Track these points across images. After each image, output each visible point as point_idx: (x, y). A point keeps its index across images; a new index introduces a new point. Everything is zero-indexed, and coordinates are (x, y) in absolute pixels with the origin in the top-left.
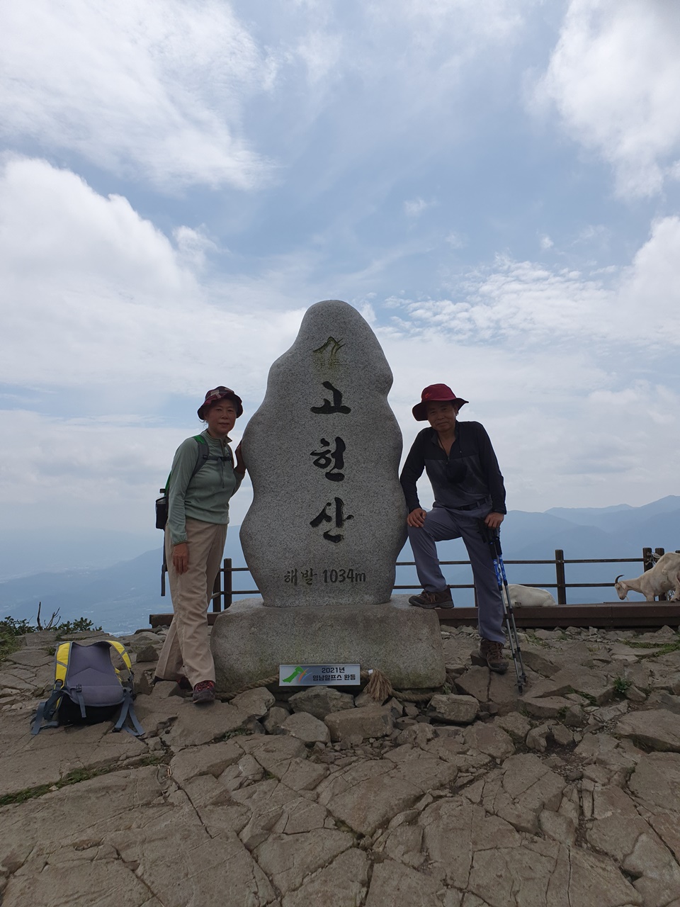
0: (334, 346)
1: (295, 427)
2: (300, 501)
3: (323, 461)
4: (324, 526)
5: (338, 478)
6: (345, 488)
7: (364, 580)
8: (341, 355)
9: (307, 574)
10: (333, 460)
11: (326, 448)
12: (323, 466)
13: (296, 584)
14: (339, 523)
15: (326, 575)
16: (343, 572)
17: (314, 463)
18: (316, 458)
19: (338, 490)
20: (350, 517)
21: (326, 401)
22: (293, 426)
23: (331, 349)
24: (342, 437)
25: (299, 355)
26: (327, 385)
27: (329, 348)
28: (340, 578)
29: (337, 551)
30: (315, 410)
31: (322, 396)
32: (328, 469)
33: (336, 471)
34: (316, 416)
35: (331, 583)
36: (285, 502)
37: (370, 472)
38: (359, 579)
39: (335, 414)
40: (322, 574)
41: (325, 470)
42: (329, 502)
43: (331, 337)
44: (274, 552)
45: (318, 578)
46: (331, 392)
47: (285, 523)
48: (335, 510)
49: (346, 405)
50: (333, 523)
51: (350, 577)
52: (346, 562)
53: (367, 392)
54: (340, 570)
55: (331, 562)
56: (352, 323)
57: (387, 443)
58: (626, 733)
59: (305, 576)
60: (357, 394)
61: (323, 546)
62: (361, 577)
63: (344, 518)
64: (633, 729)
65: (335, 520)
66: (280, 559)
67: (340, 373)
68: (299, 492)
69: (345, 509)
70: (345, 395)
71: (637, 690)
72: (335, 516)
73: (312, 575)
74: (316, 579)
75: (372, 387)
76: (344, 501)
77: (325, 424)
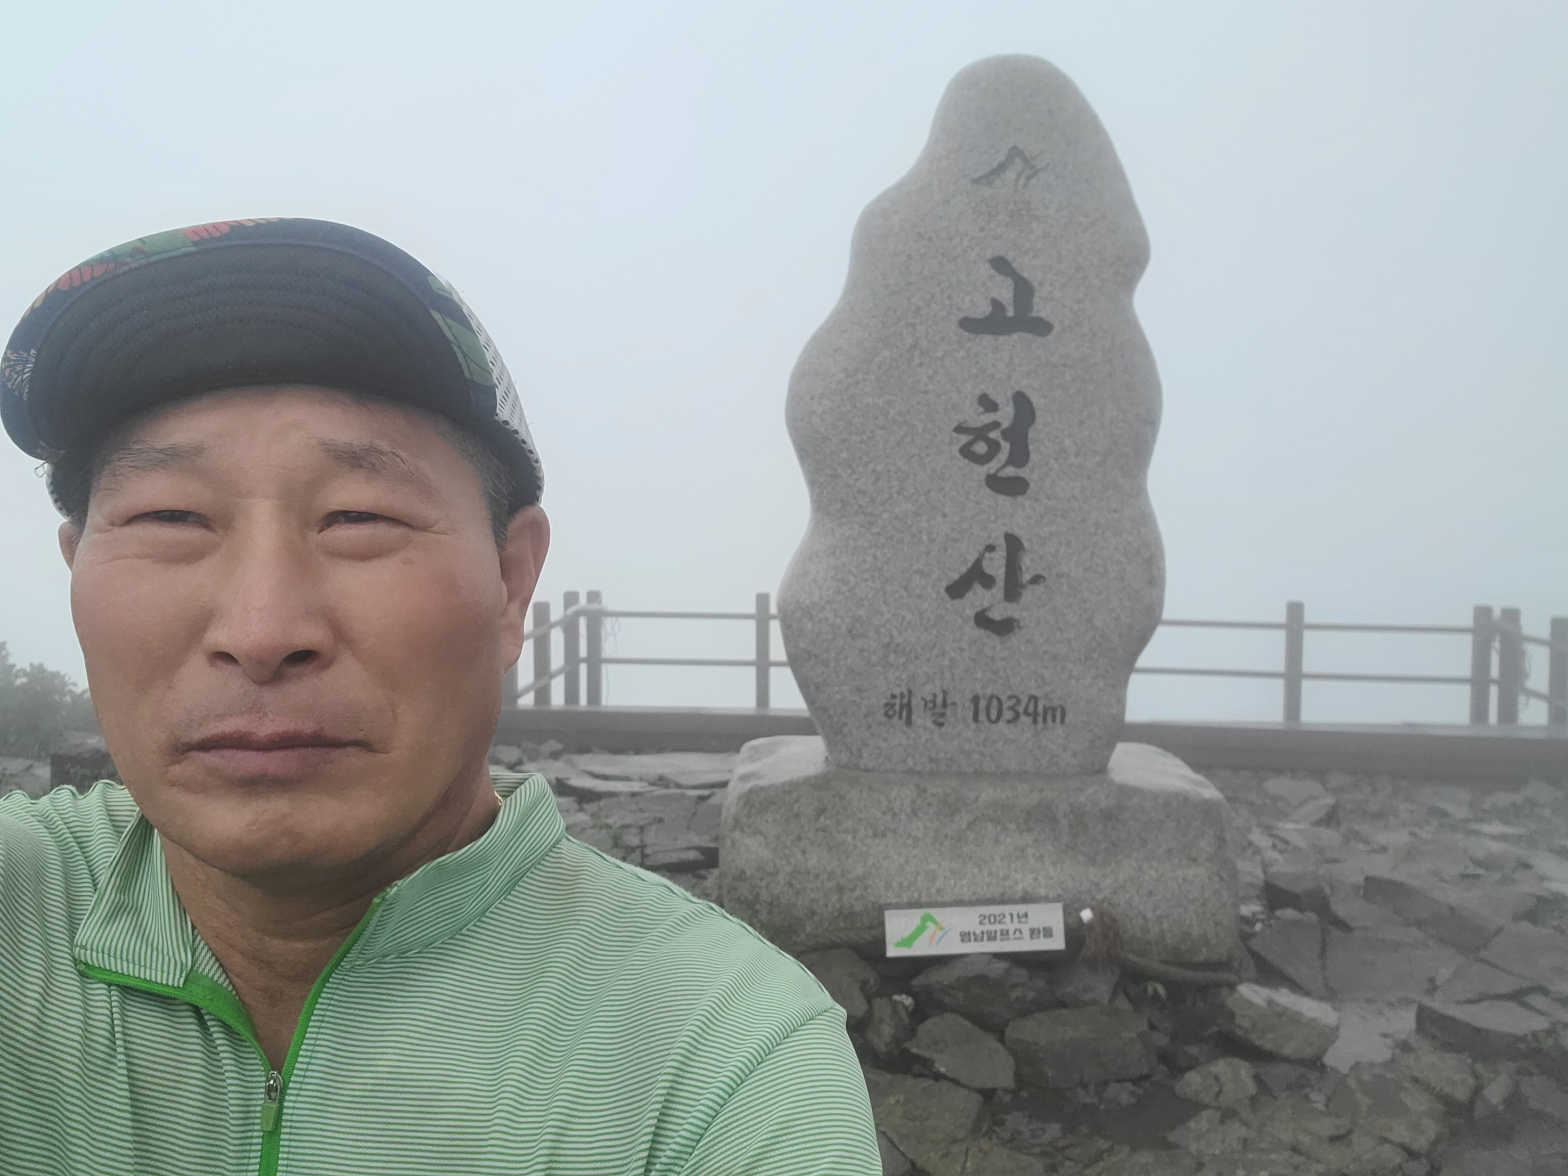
0: (1023, 171)
1: (921, 365)
2: (925, 538)
3: (981, 448)
4: (978, 598)
5: (1016, 486)
6: (1030, 512)
7: (1061, 721)
8: (1037, 191)
9: (934, 702)
10: (1006, 446)
11: (991, 417)
12: (981, 460)
13: (909, 722)
14: (1013, 591)
15: (977, 705)
16: (1013, 701)
17: (961, 451)
18: (964, 439)
19: (1014, 515)
20: (1036, 579)
21: (996, 304)
22: (917, 361)
23: (1014, 176)
24: (1029, 392)
25: (936, 188)
26: (1000, 265)
27: (1010, 175)
28: (1008, 715)
29: (1002, 655)
30: (969, 324)
31: (985, 290)
32: (992, 467)
33: (1010, 471)
34: (970, 339)
35: (987, 723)
36: (891, 538)
37: (1089, 478)
38: (1049, 718)
39: (1016, 336)
40: (967, 704)
41: (986, 467)
42: (991, 542)
43: (1015, 148)
44: (862, 650)
45: (959, 711)
46: (1010, 281)
47: (889, 588)
48: (1003, 562)
49: (1043, 315)
50: (998, 590)
51: (1029, 714)
52: (1023, 681)
53: (1093, 285)
54: (1009, 697)
55: (990, 677)
56: (1066, 115)
57: (1133, 410)
59: (930, 705)
60: (1069, 290)
61: (972, 642)
62: (1056, 713)
63: (1024, 580)
65: (1002, 584)
66: (875, 666)
67: (1033, 237)
68: (924, 518)
69: (1026, 559)
70: (1040, 291)
72: (1003, 576)
73: (945, 705)
74: (955, 714)
75: (1107, 273)
76: (1026, 543)
77: (990, 358)
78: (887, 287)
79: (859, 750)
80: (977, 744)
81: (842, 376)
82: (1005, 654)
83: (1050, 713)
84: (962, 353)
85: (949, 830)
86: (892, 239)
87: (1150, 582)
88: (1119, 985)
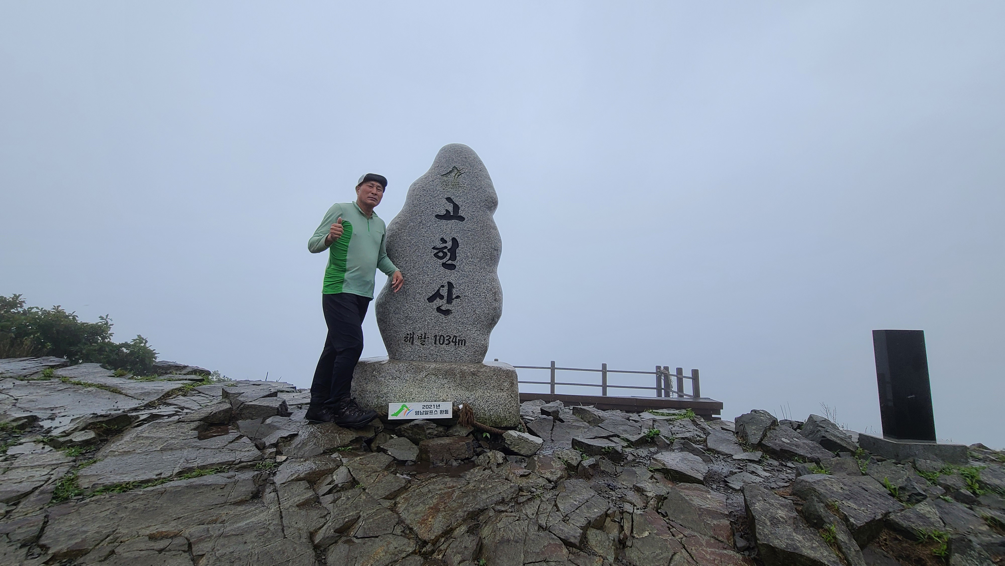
0: (457, 173)
1: (423, 228)
2: (421, 282)
3: (441, 254)
4: (438, 302)
5: (452, 267)
6: (456, 275)
7: (465, 345)
8: (461, 179)
9: (421, 336)
10: (449, 254)
11: (444, 245)
12: (441, 258)
13: (412, 343)
14: (449, 301)
15: (436, 339)
17: (434, 255)
18: (436, 251)
19: (451, 276)
20: (458, 297)
21: (447, 211)
22: (421, 227)
23: (454, 175)
24: (457, 238)
25: (430, 177)
26: (449, 199)
27: (453, 174)
28: (446, 342)
30: (438, 216)
31: (444, 207)
32: (444, 260)
33: (450, 262)
34: (439, 221)
35: (439, 345)
37: (475, 265)
38: (460, 344)
39: (453, 221)
40: (433, 338)
41: (442, 261)
42: (443, 284)
43: (455, 167)
44: (398, 318)
45: (430, 341)
46: (452, 205)
48: (447, 291)
49: (462, 215)
50: (445, 301)
51: (454, 342)
52: (452, 331)
53: (478, 207)
54: (447, 336)
55: (441, 329)
56: (471, 159)
57: (490, 245)
58: (658, 468)
59: (420, 338)
60: (470, 208)
61: (435, 317)
62: (463, 342)
63: (453, 298)
64: (664, 464)
65: (446, 298)
66: (402, 324)
67: (459, 192)
68: (421, 276)
69: (454, 291)
70: (461, 208)
71: (664, 438)
72: (446, 296)
73: (425, 338)
74: (428, 341)
75: (482, 204)
76: (454, 285)
77: (445, 227)
78: (413, 204)
79: (395, 353)
80: (435, 352)
81: (397, 230)
82: (446, 321)
83: (460, 342)
84: (436, 225)
85: (419, 378)
86: (416, 191)
87: (495, 300)
88: (471, 432)
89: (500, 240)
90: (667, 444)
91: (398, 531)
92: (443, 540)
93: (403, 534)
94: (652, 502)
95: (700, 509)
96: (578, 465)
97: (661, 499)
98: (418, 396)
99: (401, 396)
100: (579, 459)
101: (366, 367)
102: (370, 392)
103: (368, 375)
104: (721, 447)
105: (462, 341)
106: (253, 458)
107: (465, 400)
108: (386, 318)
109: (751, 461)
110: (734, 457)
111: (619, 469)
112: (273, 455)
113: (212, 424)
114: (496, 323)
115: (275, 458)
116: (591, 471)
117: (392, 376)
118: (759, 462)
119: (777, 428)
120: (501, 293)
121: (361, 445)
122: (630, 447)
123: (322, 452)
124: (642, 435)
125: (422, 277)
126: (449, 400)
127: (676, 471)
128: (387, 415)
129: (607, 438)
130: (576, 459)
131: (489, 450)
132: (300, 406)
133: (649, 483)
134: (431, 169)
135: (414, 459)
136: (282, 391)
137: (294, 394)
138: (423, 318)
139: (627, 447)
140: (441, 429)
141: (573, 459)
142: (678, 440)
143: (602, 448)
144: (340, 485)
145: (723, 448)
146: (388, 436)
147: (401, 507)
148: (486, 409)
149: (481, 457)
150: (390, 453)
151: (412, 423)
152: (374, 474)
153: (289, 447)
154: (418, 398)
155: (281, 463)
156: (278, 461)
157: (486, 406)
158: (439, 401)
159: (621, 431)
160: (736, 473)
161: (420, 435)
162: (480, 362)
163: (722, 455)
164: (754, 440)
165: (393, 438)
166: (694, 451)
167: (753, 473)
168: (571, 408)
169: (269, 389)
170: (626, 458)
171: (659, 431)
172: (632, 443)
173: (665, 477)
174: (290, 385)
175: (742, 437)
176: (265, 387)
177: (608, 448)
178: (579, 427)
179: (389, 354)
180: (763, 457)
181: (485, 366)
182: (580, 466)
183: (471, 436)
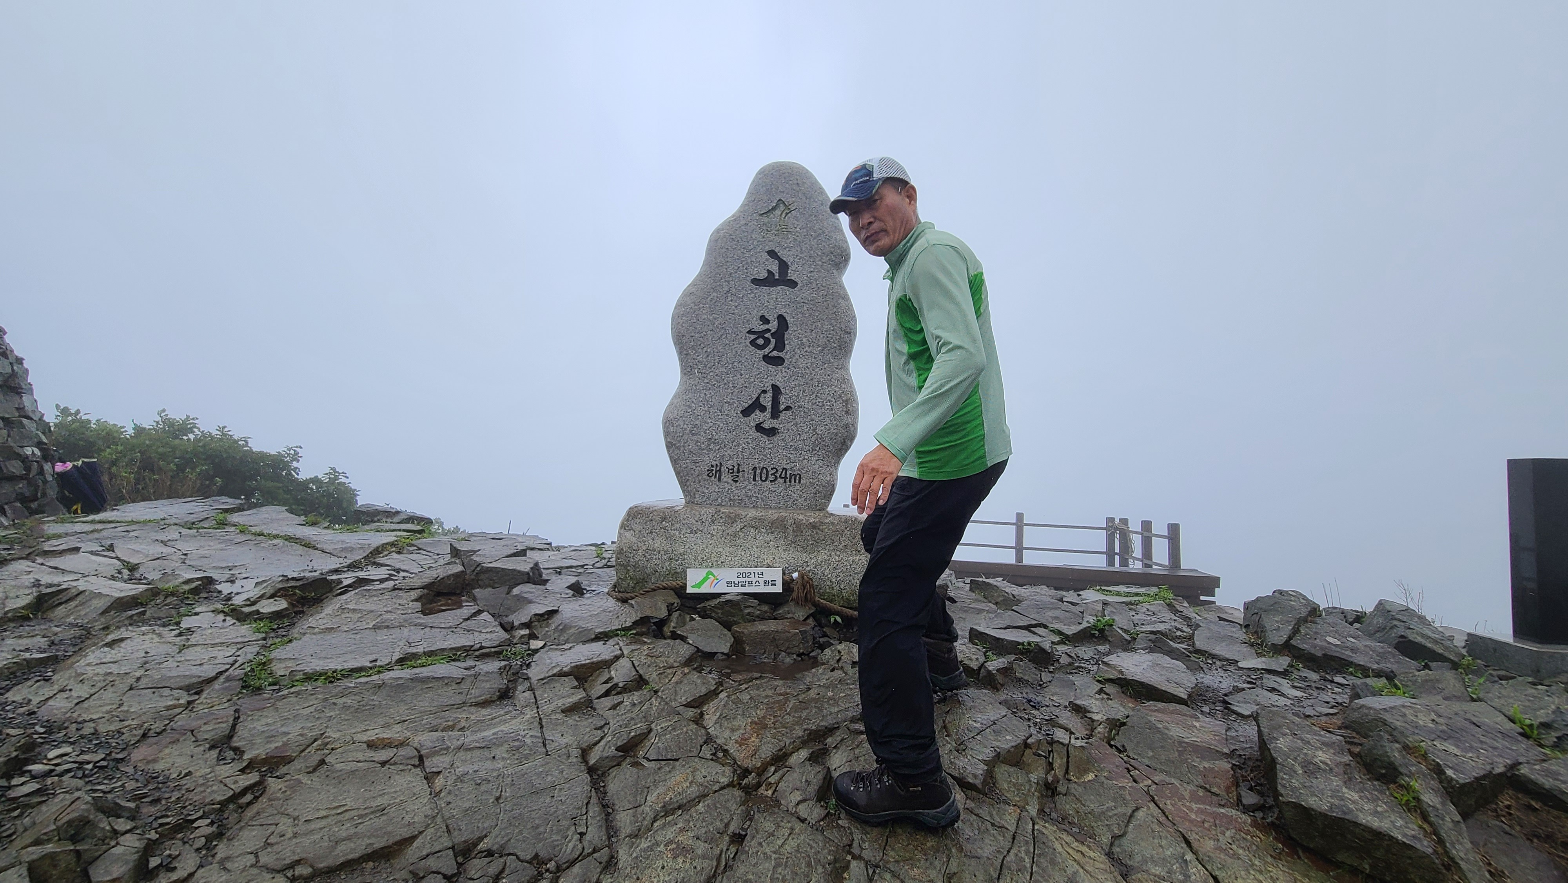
0: (784, 211)
1: (732, 301)
2: (731, 385)
3: (761, 341)
4: (757, 416)
5: (778, 361)
6: (785, 374)
7: (800, 482)
8: (791, 220)
9: (733, 469)
10: (773, 341)
11: (766, 327)
12: (761, 347)
13: (720, 479)
14: (775, 414)
15: (755, 473)
16: (775, 471)
17: (751, 342)
18: (753, 337)
19: (778, 376)
20: (788, 408)
21: (769, 272)
22: (730, 299)
23: (780, 213)
24: (785, 314)
25: (741, 219)
26: (772, 254)
27: (778, 212)
28: (771, 478)
29: (769, 446)
30: (755, 281)
31: (764, 266)
32: (767, 351)
33: (775, 353)
34: (756, 289)
35: (760, 482)
36: (714, 385)
37: (815, 358)
38: (793, 480)
39: (779, 287)
40: (750, 471)
41: (763, 352)
42: (764, 389)
43: (780, 200)
44: (697, 442)
45: (746, 475)
46: (777, 262)
47: (711, 410)
48: (771, 399)
49: (793, 278)
50: (768, 414)
51: (782, 478)
52: (779, 460)
53: (818, 265)
54: (772, 469)
55: (762, 458)
56: (806, 186)
57: (838, 326)
58: (1112, 677)
59: (731, 471)
60: (806, 267)
61: (753, 440)
62: (796, 478)
63: (781, 409)
64: (1121, 672)
65: (770, 410)
66: (703, 450)
67: (788, 241)
68: (731, 376)
69: (782, 399)
70: (792, 267)
71: (1120, 632)
72: (770, 406)
73: (738, 472)
74: (744, 477)
75: (825, 259)
76: (782, 390)
77: (766, 298)
78: (716, 263)
79: (694, 494)
80: (755, 492)
81: (693, 305)
82: (771, 446)
83: (793, 477)
84: (753, 295)
85: (730, 531)
86: (720, 241)
87: (847, 412)
88: (811, 615)
89: (855, 317)
90: (1127, 640)
91: (707, 752)
92: (773, 769)
93: (714, 758)
94: (1100, 729)
95: (1180, 743)
96: (980, 668)
97: (1116, 725)
98: (730, 558)
99: (705, 558)
100: (982, 659)
101: (651, 515)
102: (659, 552)
103: (655, 527)
104: (1218, 648)
105: (796, 476)
106: (498, 642)
107: (802, 566)
108: (679, 442)
109: (1269, 671)
110: (1240, 665)
111: (1046, 677)
112: (525, 640)
113: (439, 594)
114: (847, 449)
115: (528, 643)
116: (1000, 678)
117: (690, 528)
118: (1284, 674)
119: (1318, 620)
120: (856, 401)
121: (649, 629)
122: (1065, 644)
123: (593, 636)
124: (1085, 625)
125: (733, 377)
126: (777, 565)
127: (1142, 683)
128: (684, 587)
129: (1027, 628)
130: (977, 659)
131: (837, 642)
132: (559, 570)
133: (1097, 699)
134: (743, 206)
135: (726, 651)
136: (533, 549)
137: (550, 553)
138: (734, 441)
139: (1059, 643)
140: (765, 608)
141: (971, 660)
142: (1144, 635)
143: (1019, 643)
144: (621, 685)
145: (1220, 649)
146: (688, 618)
147: (710, 720)
148: (834, 580)
149: (827, 651)
150: (691, 642)
151: (722, 599)
152: (669, 671)
153: (547, 629)
154: (729, 561)
155: (536, 651)
156: (532, 647)
157: (834, 575)
158: (761, 567)
159: (1050, 619)
160: (1243, 689)
161: (734, 616)
162: (823, 508)
163: (1220, 660)
164: (1278, 638)
165: (694, 619)
166: (1172, 653)
167: (1273, 690)
168: (968, 580)
169: (515, 545)
170: (1058, 660)
171: (1113, 620)
172: (1067, 637)
173: (1123, 692)
174: (543, 539)
175: (1256, 632)
176: (509, 543)
177: (1029, 644)
178: (980, 611)
179: (685, 496)
180: (1292, 666)
181: (832, 514)
182: (982, 670)
183: (811, 619)
